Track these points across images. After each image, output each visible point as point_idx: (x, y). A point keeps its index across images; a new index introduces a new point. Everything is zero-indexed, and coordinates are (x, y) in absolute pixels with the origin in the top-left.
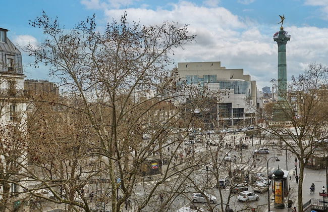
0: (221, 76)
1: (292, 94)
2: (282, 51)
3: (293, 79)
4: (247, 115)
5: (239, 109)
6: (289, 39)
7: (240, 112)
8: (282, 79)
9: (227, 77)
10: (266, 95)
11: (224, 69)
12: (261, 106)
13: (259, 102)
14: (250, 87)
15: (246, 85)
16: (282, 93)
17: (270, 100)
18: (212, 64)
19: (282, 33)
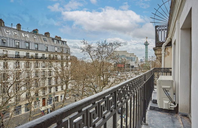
0: (127, 55)
1: (150, 62)
2: (147, 48)
3: (150, 57)
4: (135, 68)
5: (132, 66)
6: (149, 44)
7: (133, 67)
8: (146, 57)
9: (129, 56)
10: (141, 62)
11: (128, 53)
12: (140, 65)
13: (139, 64)
14: (136, 59)
15: (135, 58)
16: (146, 61)
17: (142, 63)
18: (124, 51)
19: (147, 42)
